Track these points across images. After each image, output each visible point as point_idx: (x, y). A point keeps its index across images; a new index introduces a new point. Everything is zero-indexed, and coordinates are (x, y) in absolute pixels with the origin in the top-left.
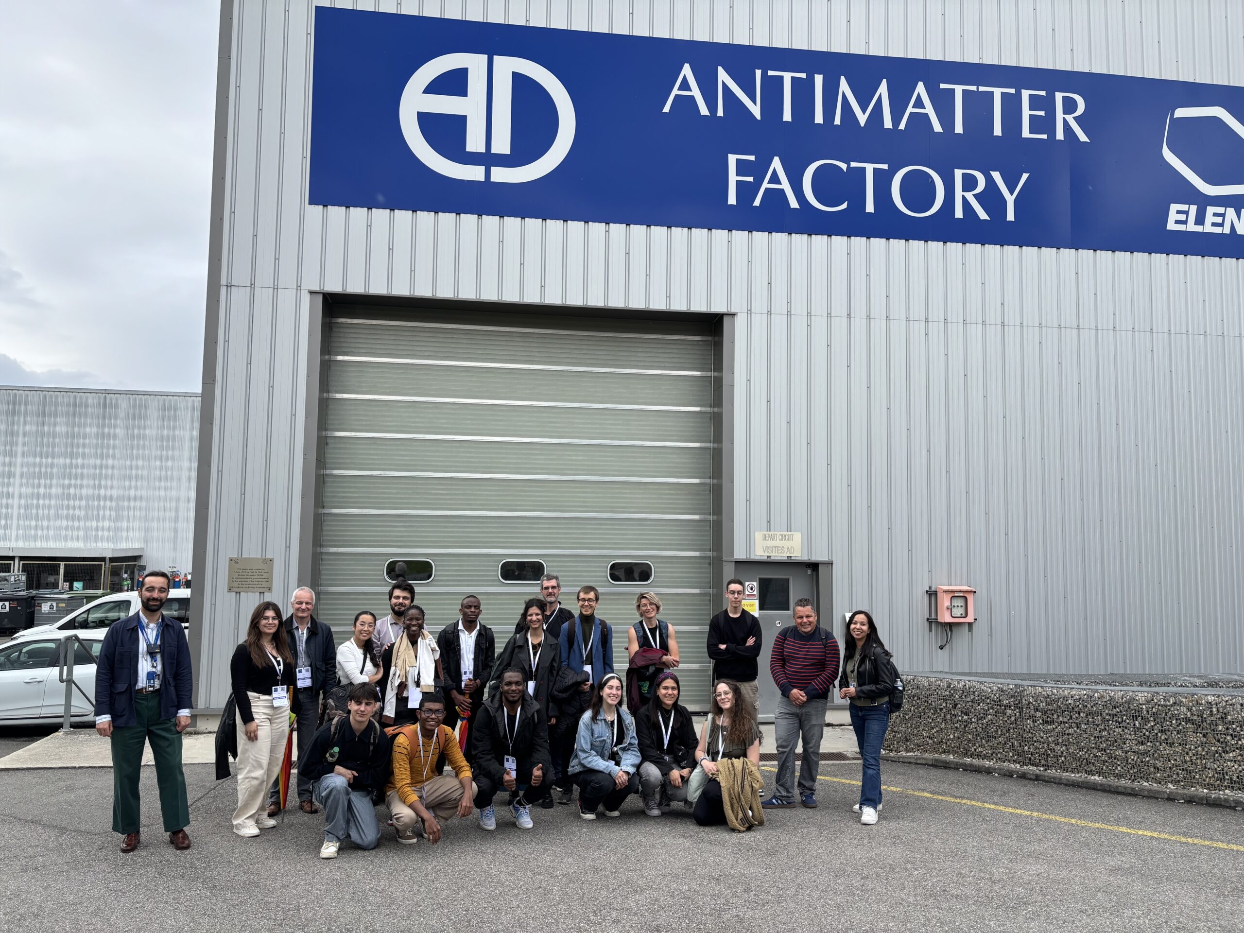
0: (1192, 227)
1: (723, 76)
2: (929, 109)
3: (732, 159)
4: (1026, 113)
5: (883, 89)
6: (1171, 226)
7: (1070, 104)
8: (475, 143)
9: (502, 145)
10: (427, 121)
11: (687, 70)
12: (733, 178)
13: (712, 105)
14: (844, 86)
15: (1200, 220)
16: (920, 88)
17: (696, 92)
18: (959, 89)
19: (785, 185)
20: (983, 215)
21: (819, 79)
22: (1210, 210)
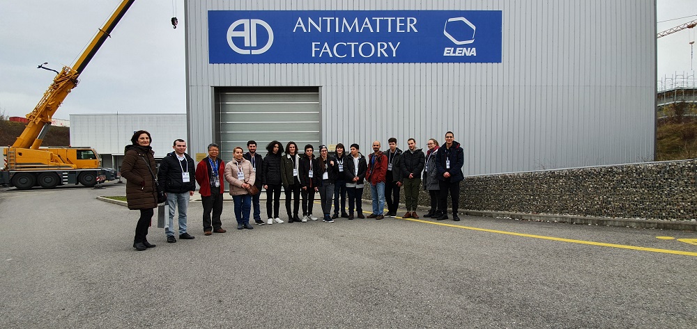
0: (452, 54)
1: (310, 20)
2: (369, 26)
3: (313, 44)
4: (398, 24)
5: (356, 21)
6: (445, 54)
7: (412, 21)
8: (247, 44)
9: (254, 44)
10: (234, 39)
11: (300, 19)
12: (314, 49)
13: (307, 29)
14: (345, 21)
15: (454, 52)
16: (367, 19)
17: (302, 25)
18: (378, 19)
19: (329, 50)
20: (386, 55)
21: (337, 19)
22: (458, 49)
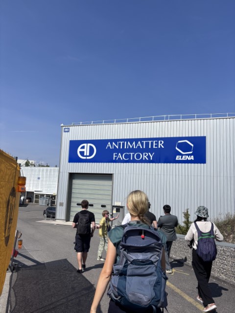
0: (180, 159)
1: (114, 143)
2: (140, 145)
3: (114, 154)
4: (154, 144)
5: (134, 143)
6: (177, 159)
8: (85, 154)
9: (88, 154)
10: (80, 152)
11: (109, 143)
12: (114, 156)
14: (129, 143)
15: (182, 158)
16: (139, 142)
17: (110, 146)
18: (144, 142)
19: (121, 157)
20: (147, 159)
21: (126, 142)
22: (184, 156)
